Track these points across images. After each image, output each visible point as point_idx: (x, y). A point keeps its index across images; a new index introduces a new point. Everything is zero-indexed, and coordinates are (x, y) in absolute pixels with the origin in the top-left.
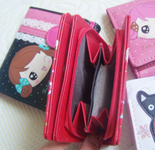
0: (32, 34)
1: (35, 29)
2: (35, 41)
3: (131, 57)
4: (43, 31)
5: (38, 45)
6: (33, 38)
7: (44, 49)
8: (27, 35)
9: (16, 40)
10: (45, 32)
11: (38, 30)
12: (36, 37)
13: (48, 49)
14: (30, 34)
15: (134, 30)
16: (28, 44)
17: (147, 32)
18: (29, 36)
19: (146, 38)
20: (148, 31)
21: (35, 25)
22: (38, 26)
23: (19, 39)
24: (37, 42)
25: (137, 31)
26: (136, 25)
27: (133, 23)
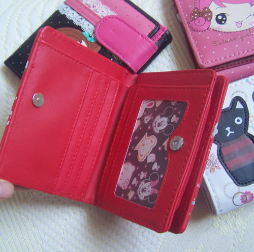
0: (80, 13)
1: (86, 8)
2: (81, 25)
3: (198, 54)
4: (95, 15)
5: (83, 31)
6: (80, 20)
7: (89, 39)
8: (74, 12)
9: (57, 12)
10: (98, 17)
11: (90, 11)
12: (84, 20)
14: (78, 13)
15: (206, 19)
16: (71, 24)
17: (223, 22)
18: (76, 14)
19: (220, 30)
20: (225, 21)
21: (89, 3)
22: (91, 6)
23: (62, 13)
24: (83, 27)
25: (210, 21)
26: (210, 11)
27: (205, 8)
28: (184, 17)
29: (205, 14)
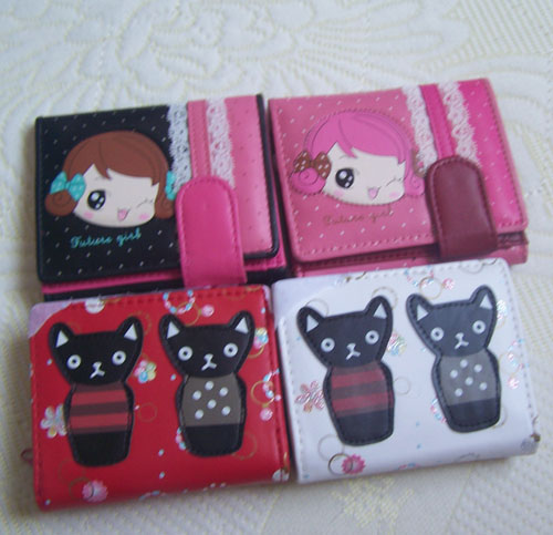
0: (192, 140)
1: (206, 138)
2: (176, 160)
4: (208, 160)
5: (170, 169)
6: (181, 150)
7: (168, 189)
8: (185, 131)
9: (164, 110)
10: (209, 166)
11: (207, 147)
12: (186, 154)
13: (171, 197)
14: (189, 137)
15: (319, 173)
17: (347, 184)
18: (184, 137)
20: (351, 183)
21: (215, 135)
22: (214, 143)
24: (176, 163)
25: (324, 178)
27: (320, 154)
28: (283, 162)
29: (319, 164)
